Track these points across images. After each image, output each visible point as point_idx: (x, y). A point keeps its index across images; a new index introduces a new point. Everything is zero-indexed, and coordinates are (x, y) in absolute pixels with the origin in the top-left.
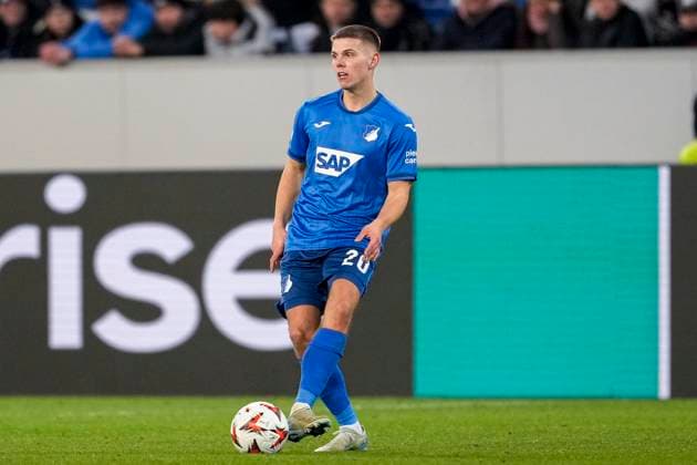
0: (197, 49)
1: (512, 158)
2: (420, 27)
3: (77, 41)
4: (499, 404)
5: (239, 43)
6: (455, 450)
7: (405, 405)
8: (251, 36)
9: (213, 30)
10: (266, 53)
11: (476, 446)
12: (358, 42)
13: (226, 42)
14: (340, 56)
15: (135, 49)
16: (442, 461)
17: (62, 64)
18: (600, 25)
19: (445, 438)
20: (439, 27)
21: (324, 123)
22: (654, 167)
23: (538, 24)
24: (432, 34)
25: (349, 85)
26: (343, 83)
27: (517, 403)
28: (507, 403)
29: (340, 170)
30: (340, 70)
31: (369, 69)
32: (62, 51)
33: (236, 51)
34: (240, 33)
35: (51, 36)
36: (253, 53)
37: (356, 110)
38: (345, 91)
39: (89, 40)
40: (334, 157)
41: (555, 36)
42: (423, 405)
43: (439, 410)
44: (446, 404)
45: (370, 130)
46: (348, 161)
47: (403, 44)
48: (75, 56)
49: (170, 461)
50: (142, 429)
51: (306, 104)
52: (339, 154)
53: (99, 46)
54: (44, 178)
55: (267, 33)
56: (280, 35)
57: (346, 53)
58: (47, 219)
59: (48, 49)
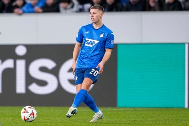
0: (58, 11)
1: (145, 41)
2: (119, 5)
3: (25, 8)
4: (141, 109)
5: (69, 9)
6: (129, 122)
7: (114, 109)
8: (72, 7)
9: (62, 5)
10: (77, 12)
11: (134, 121)
12: (97, 10)
13: (66, 8)
14: (92, 14)
15: (40, 10)
16: (125, 125)
17: (20, 14)
18: (169, 4)
19: (126, 118)
20: (125, 5)
21: (88, 32)
22: (184, 44)
23: (152, 4)
24: (123, 7)
25: (95, 22)
26: (93, 21)
27: (146, 109)
28: (143, 109)
29: (92, 45)
30: (92, 17)
31: (100, 17)
32: (20, 11)
33: (68, 11)
34: (69, 6)
35: (17, 7)
36: (73, 12)
37: (97, 29)
38: (94, 24)
39: (27, 8)
40: (91, 41)
41: (157, 7)
42: (120, 109)
43: (124, 111)
44: (126, 109)
45: (101, 34)
46: (95, 42)
47: (115, 9)
48: (24, 12)
49: (50, 125)
50: (42, 116)
51: (83, 27)
52: (92, 41)
53: (31, 9)
54: (15, 46)
55: (77, 6)
56: (81, 7)
57: (94, 13)
58: (16, 57)
59: (16, 10)
